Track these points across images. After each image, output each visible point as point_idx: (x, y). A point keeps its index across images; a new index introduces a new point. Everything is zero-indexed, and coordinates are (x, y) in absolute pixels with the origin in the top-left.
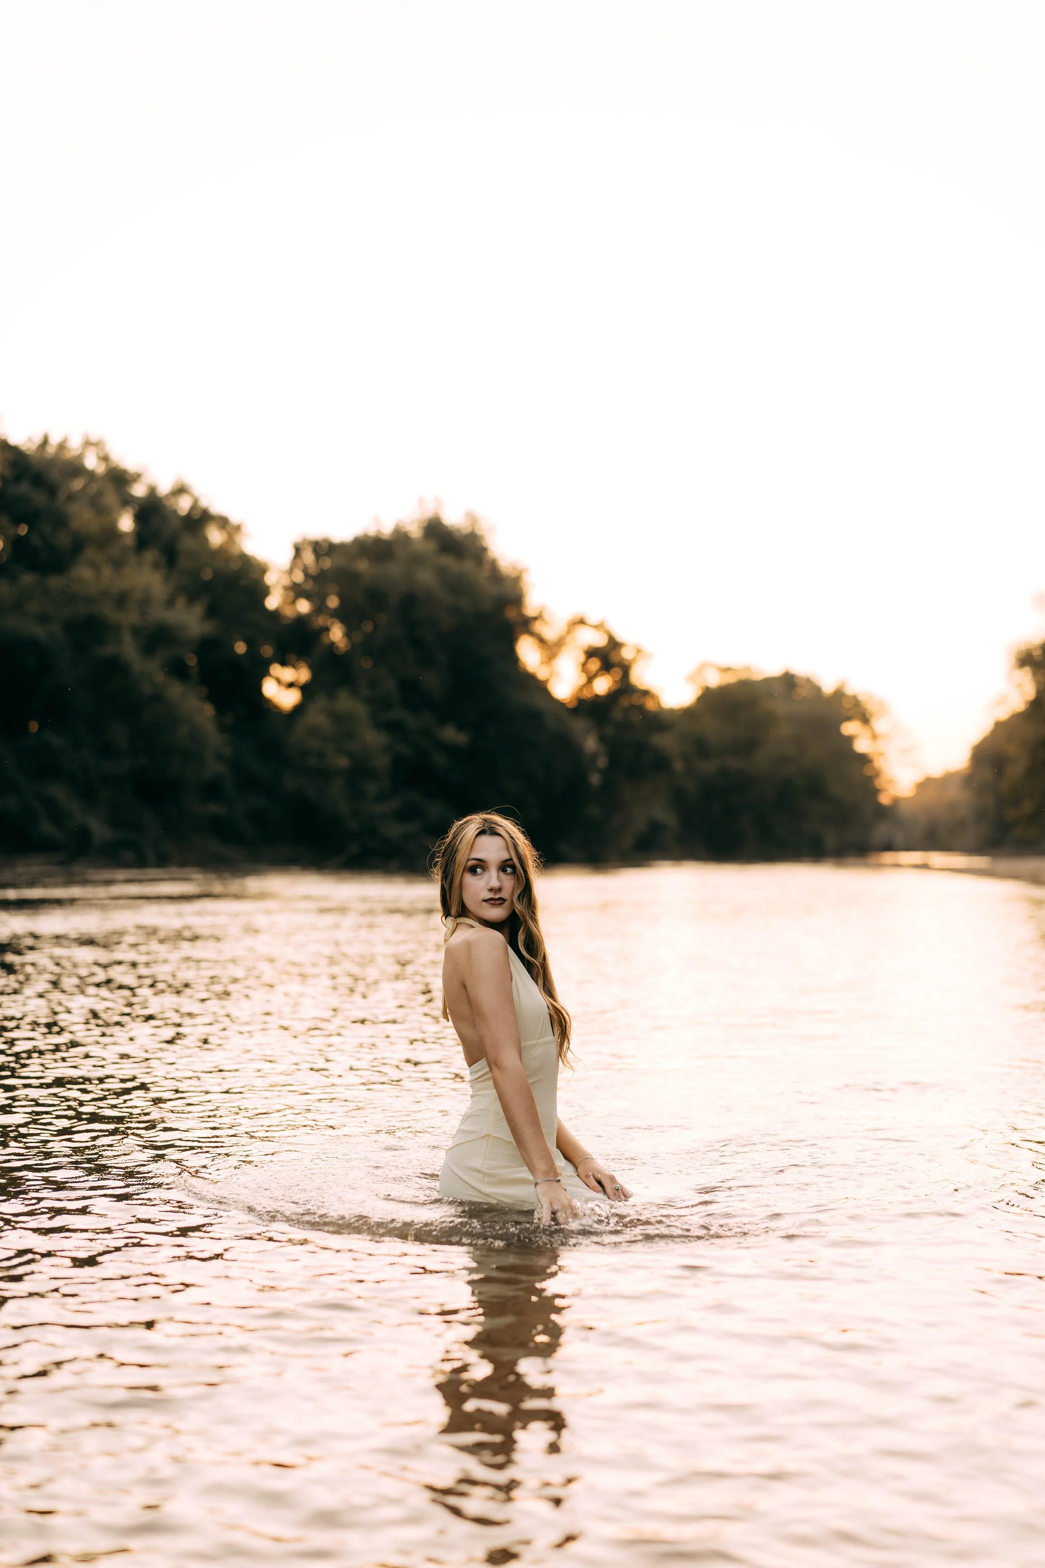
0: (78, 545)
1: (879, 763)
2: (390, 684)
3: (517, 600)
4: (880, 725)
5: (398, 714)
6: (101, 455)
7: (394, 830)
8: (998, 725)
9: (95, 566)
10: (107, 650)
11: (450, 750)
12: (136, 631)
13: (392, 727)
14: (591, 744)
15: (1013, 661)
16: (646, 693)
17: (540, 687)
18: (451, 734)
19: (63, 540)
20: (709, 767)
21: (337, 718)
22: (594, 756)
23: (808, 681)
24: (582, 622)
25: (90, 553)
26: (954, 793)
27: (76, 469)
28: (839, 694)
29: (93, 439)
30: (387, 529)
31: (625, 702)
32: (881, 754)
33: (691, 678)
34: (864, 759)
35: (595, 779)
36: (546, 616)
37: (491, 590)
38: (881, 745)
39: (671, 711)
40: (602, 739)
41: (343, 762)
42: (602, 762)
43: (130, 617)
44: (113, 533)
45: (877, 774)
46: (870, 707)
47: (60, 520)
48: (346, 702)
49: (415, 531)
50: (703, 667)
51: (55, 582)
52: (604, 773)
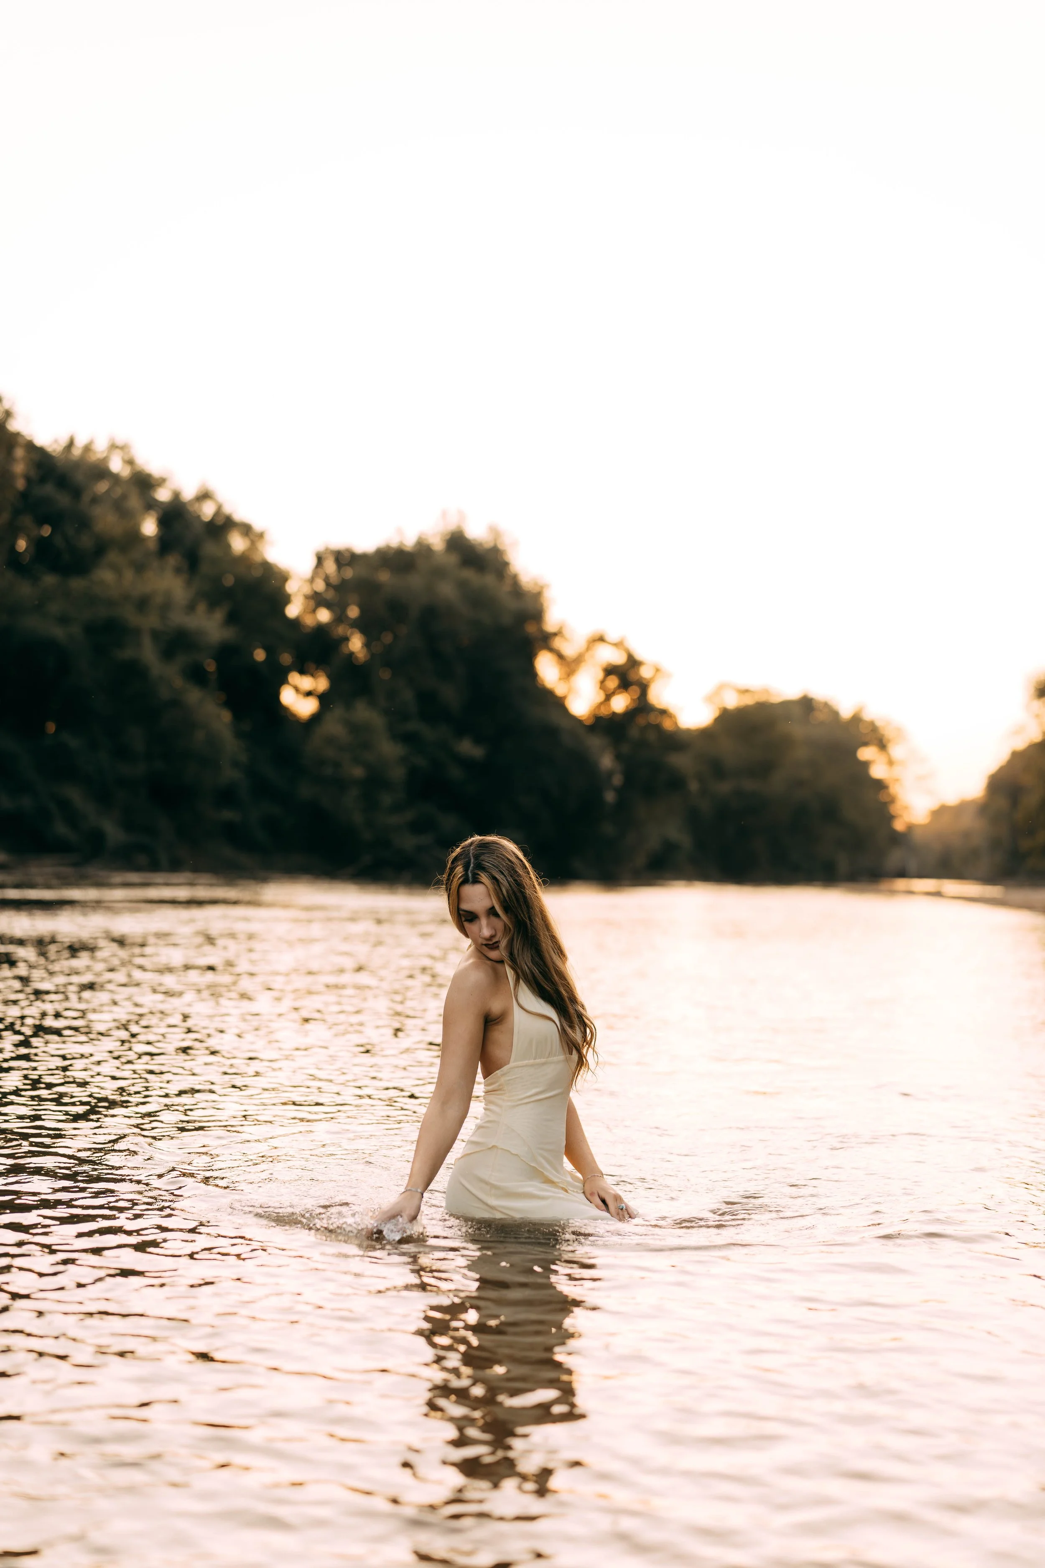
0: (101, 548)
1: (894, 789)
2: (408, 696)
3: (537, 615)
4: (896, 751)
5: (414, 726)
6: (126, 458)
7: (408, 842)
8: (1015, 755)
9: (116, 569)
10: (127, 654)
11: (467, 763)
12: (156, 635)
13: (409, 739)
14: (607, 762)
15: (1032, 691)
16: (664, 712)
17: (558, 704)
18: (467, 748)
19: (86, 542)
20: (724, 788)
21: (355, 728)
22: (610, 774)
23: (826, 705)
24: (601, 639)
25: (113, 556)
26: (968, 821)
27: (100, 471)
28: (856, 719)
29: (119, 442)
30: (409, 541)
31: (641, 721)
32: (897, 780)
33: (710, 699)
34: (880, 785)
35: (610, 797)
36: (566, 632)
37: (511, 604)
38: (897, 771)
39: (688, 731)
40: (618, 757)
41: (358, 772)
42: (617, 780)
43: (150, 621)
44: (135, 537)
45: (892, 800)
46: (888, 733)
47: (84, 523)
48: (363, 712)
49: (437, 543)
50: (721, 687)
51: (77, 584)
52: (619, 791)
